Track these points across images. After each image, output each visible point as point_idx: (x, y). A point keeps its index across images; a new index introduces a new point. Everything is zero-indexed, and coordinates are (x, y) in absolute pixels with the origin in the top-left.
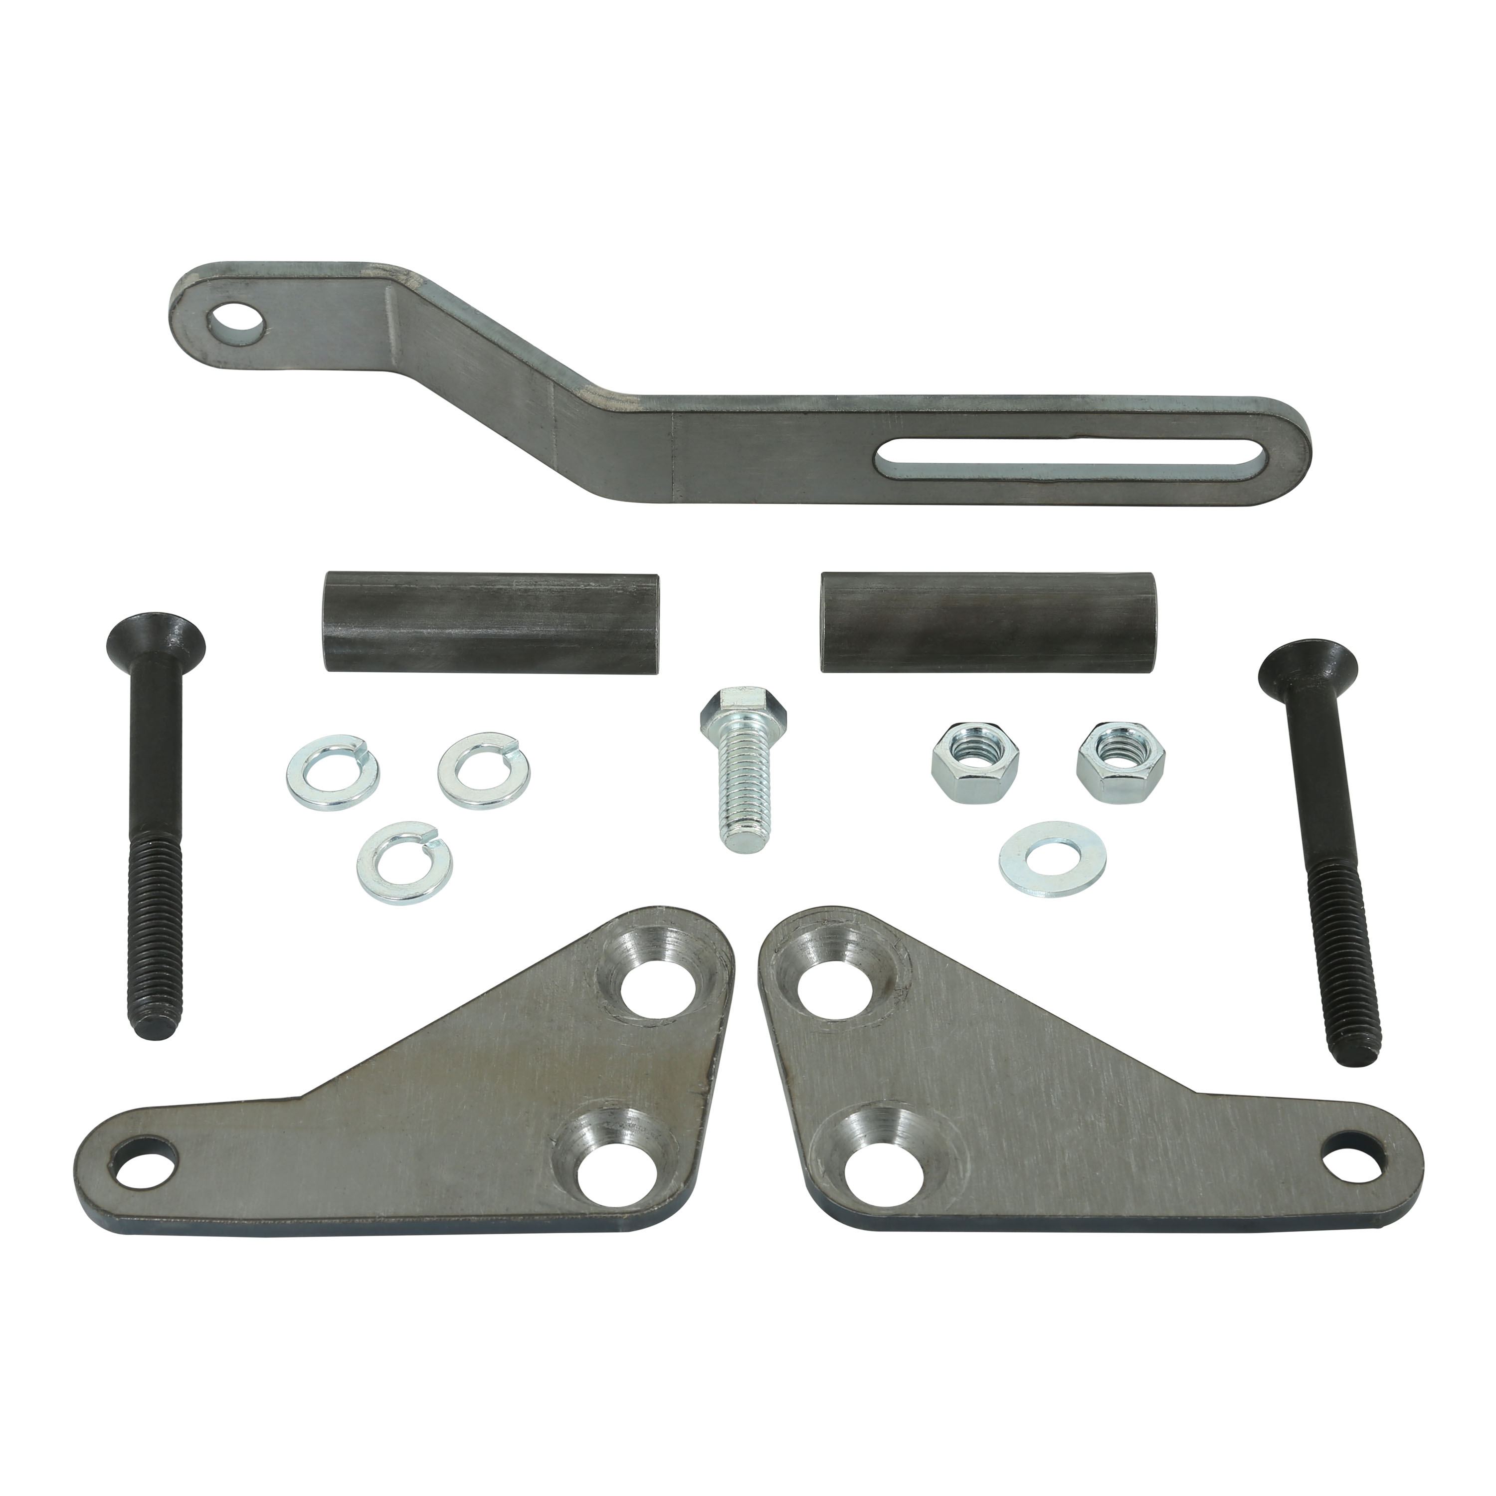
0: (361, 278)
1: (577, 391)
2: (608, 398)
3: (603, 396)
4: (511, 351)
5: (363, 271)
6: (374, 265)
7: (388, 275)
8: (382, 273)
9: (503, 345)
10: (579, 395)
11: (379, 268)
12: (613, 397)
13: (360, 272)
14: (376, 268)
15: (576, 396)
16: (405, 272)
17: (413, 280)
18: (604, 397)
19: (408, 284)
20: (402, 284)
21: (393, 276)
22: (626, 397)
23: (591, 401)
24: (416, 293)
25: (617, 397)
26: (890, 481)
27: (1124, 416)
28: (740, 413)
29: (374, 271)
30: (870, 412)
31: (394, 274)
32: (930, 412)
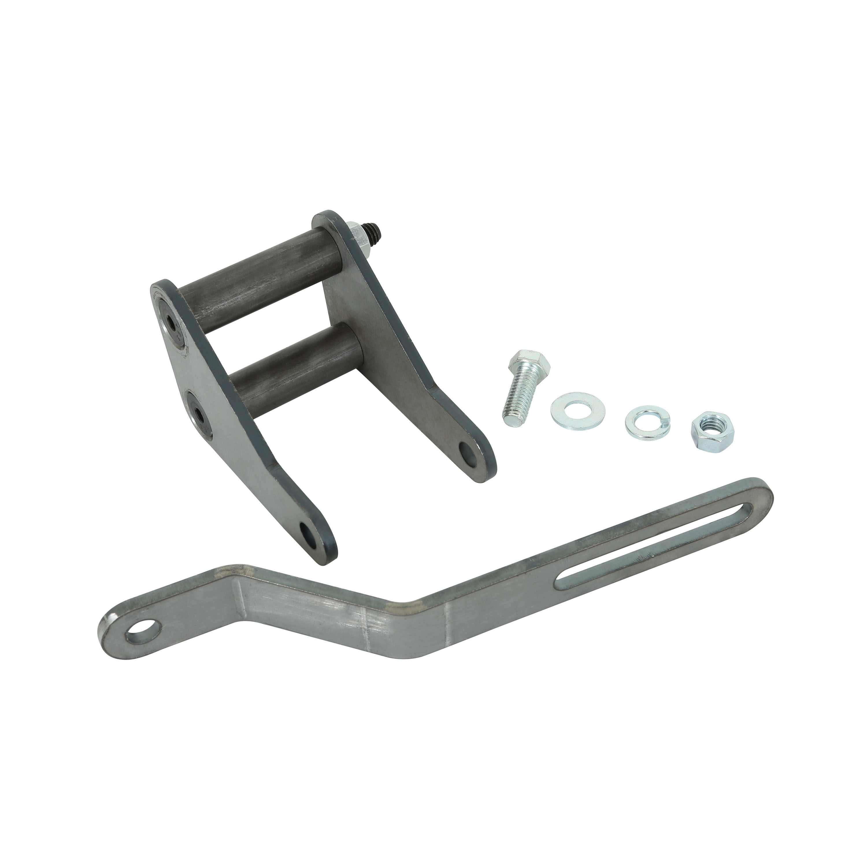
0: (216, 580)
1: (384, 609)
3: (400, 607)
5: (215, 576)
6: (220, 570)
7: (231, 573)
8: (227, 573)
10: (386, 611)
11: (224, 570)
12: (406, 606)
13: (214, 577)
14: (222, 571)
15: (384, 612)
16: (240, 567)
17: (248, 571)
18: (402, 608)
19: (247, 575)
20: (244, 577)
21: (234, 572)
23: (395, 613)
24: (254, 579)
25: (409, 605)
26: (563, 591)
27: (683, 515)
28: (482, 589)
29: (222, 573)
30: (552, 562)
31: (235, 571)
32: (583, 550)
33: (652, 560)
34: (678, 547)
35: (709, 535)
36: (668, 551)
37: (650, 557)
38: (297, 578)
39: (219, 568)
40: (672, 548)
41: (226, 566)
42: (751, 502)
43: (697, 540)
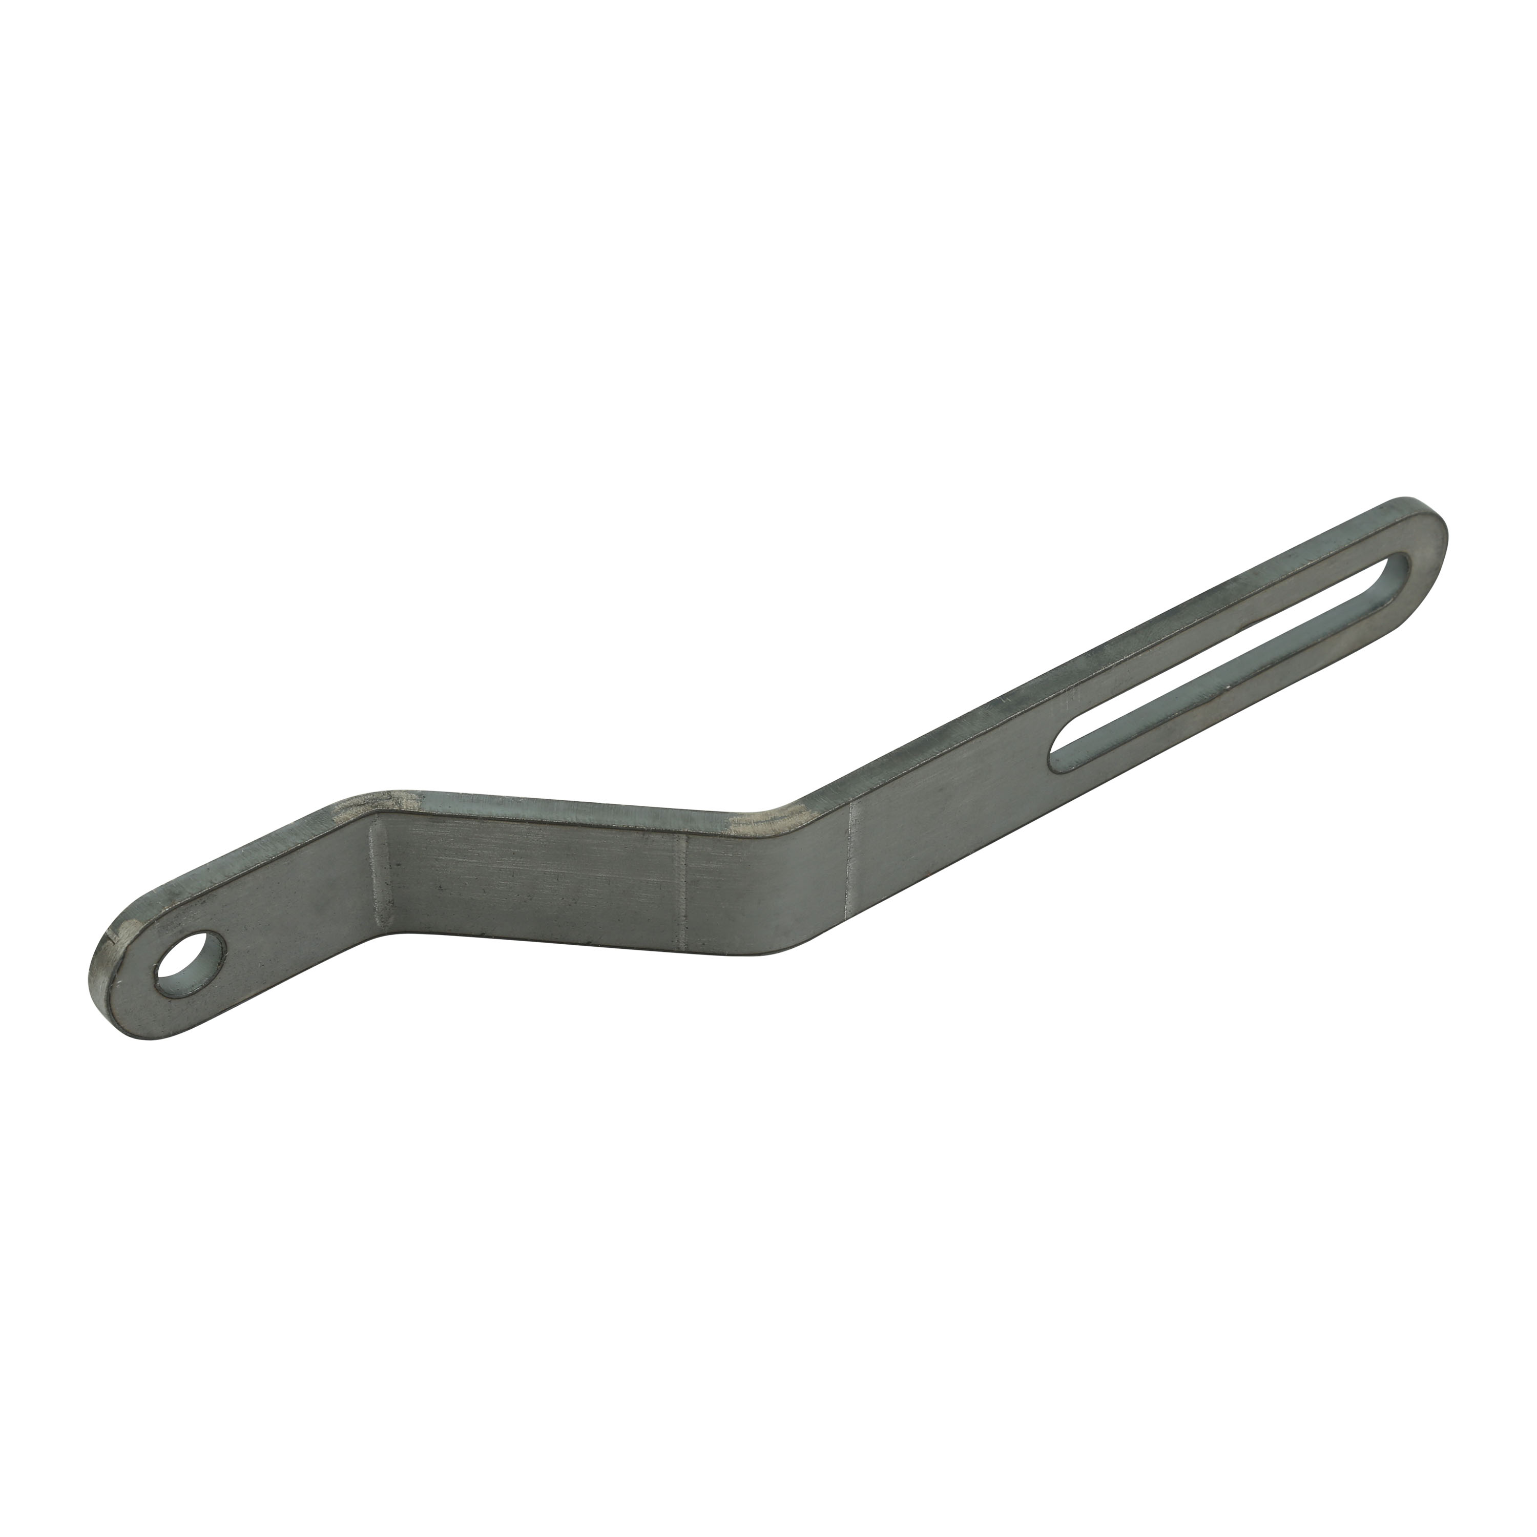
0: (340, 828)
1: (726, 830)
2: (769, 821)
3: (761, 822)
4: (604, 823)
5: (336, 819)
6: (340, 806)
7: (369, 809)
8: (361, 811)
9: (588, 822)
10: (733, 834)
11: (351, 806)
12: (773, 817)
13: (333, 821)
14: (346, 808)
15: (729, 837)
17: (405, 801)
18: (763, 822)
19: (404, 808)
20: (396, 812)
21: (376, 806)
22: (787, 809)
23: (753, 834)
24: (423, 814)
25: (778, 815)
26: (1064, 775)
27: (1286, 582)
28: (921, 766)
29: (348, 812)
30: (1049, 699)
31: (376, 804)
32: (1106, 670)
33: (1226, 696)
34: (1273, 664)
35: (1329, 635)
36: (1256, 674)
37: (1222, 691)
38: (519, 798)
39: (337, 804)
40: (1262, 668)
41: (352, 798)
42: (1409, 552)
43: (1308, 647)
